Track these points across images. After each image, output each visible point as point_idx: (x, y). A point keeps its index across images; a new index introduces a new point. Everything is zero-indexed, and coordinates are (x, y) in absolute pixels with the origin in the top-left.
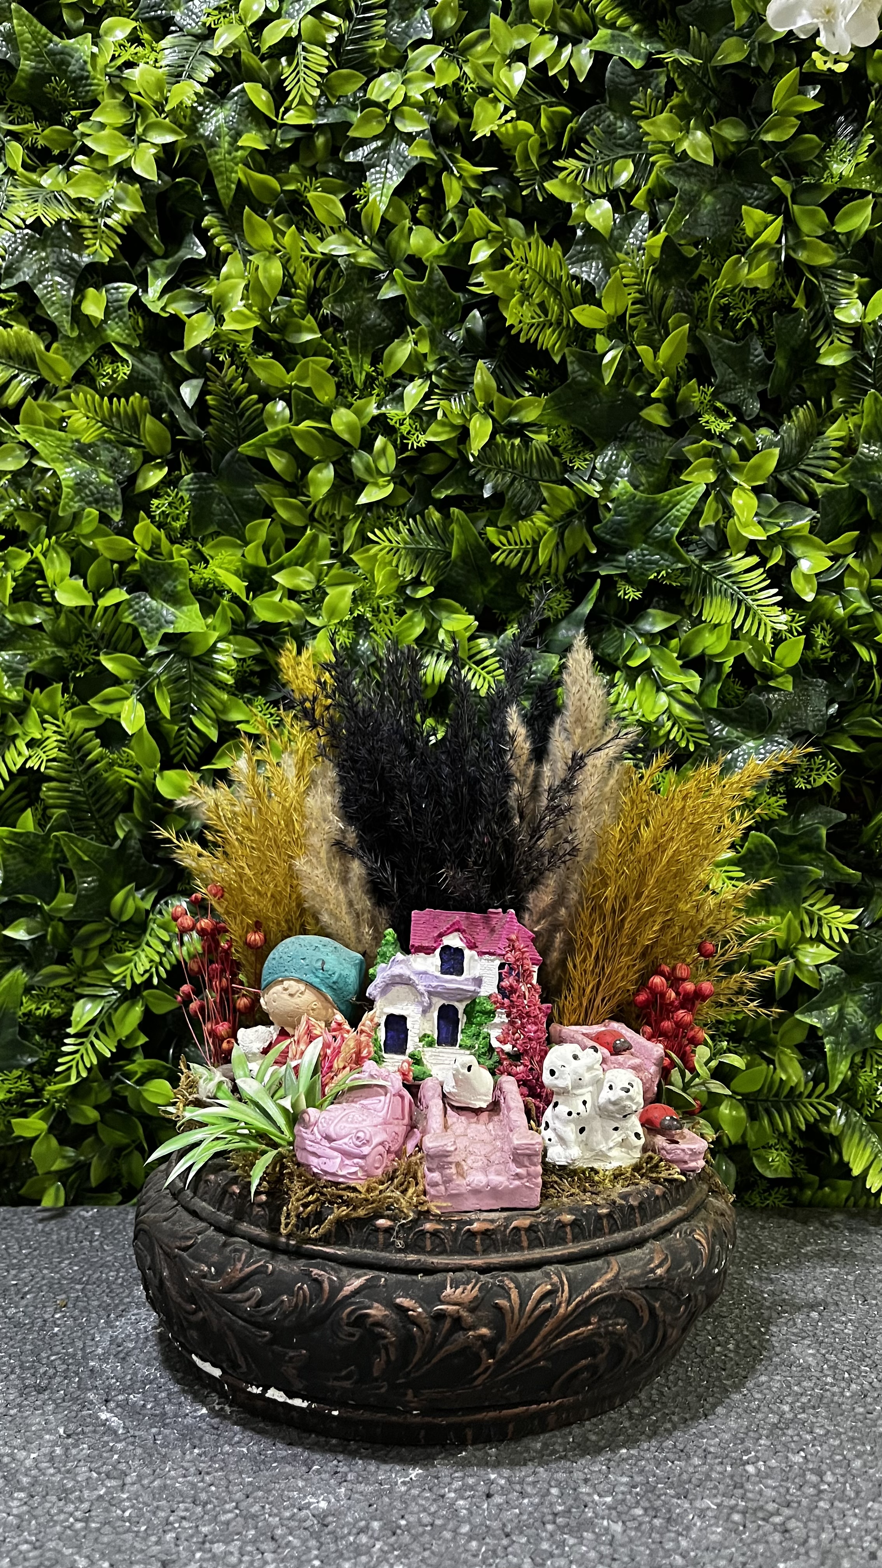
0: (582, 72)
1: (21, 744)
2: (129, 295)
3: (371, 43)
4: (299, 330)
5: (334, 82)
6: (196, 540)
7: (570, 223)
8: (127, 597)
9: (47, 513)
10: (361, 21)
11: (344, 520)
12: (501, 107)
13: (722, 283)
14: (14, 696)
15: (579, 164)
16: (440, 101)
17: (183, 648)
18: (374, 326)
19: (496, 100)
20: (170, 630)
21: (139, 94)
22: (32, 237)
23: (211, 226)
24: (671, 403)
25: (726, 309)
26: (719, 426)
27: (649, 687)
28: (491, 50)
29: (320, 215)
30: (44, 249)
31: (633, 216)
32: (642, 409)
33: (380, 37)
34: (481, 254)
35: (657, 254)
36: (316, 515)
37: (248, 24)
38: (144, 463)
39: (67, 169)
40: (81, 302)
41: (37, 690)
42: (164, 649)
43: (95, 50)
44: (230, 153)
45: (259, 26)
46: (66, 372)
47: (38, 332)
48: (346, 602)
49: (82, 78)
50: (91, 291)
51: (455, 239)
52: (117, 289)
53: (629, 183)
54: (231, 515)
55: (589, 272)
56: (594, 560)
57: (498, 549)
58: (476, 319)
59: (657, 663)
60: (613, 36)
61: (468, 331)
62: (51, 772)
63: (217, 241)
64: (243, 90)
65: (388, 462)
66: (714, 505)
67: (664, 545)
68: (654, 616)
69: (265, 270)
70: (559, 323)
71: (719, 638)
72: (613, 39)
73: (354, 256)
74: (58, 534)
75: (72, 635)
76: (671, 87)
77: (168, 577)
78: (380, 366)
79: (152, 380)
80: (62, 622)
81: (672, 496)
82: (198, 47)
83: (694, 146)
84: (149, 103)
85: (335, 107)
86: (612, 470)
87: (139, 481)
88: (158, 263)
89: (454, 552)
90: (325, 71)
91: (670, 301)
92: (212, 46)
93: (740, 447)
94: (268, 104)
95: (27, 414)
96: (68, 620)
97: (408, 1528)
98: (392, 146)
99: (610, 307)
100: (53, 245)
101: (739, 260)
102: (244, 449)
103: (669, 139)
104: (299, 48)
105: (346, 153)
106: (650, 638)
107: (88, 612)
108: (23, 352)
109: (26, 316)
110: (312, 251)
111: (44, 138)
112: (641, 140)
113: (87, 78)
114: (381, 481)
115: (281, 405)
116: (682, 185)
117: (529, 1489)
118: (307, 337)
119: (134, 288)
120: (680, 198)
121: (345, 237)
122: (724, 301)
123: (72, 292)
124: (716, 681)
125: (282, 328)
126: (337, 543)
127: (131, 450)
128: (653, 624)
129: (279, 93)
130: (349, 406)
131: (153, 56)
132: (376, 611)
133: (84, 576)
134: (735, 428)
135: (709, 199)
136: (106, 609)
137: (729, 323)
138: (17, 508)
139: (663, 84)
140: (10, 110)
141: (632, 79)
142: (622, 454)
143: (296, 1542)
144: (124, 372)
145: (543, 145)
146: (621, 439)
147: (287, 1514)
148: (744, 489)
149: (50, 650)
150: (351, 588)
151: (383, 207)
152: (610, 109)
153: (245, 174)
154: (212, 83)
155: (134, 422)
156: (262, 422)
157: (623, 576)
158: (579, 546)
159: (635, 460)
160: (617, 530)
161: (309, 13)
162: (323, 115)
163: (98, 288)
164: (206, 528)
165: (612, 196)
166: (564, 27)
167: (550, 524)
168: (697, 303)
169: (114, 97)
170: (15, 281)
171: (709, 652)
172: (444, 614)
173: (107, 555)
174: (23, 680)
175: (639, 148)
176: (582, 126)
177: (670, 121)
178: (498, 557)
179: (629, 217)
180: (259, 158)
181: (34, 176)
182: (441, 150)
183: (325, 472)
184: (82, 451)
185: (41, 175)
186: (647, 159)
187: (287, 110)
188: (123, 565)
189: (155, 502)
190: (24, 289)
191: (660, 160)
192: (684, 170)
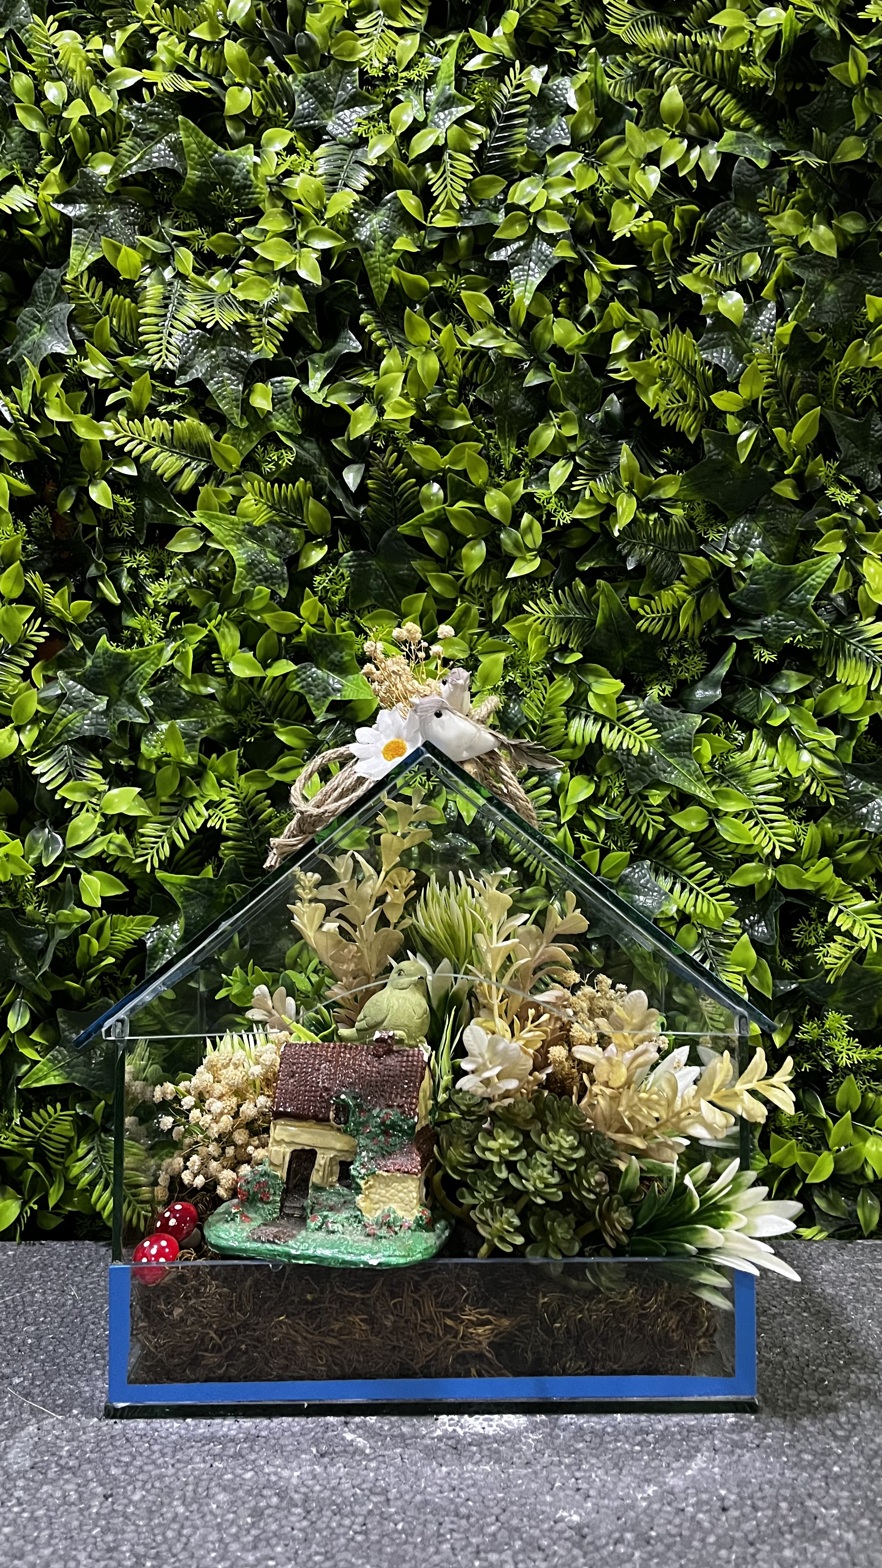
0: (710, 172)
1: (200, 806)
2: (293, 387)
3: (513, 150)
4: (452, 417)
5: (478, 187)
6: (352, 612)
7: (702, 313)
8: (295, 667)
9: (217, 591)
10: (502, 129)
11: (493, 592)
12: (636, 207)
13: (845, 365)
14: (190, 761)
15: (709, 258)
16: (576, 202)
17: (347, 716)
18: (520, 411)
19: (632, 201)
20: (338, 697)
21: (299, 201)
22: (203, 336)
23: (368, 323)
24: (800, 480)
25: (847, 388)
26: (844, 498)
27: (789, 744)
28: (627, 155)
29: (471, 312)
30: (213, 348)
31: (760, 305)
32: (773, 484)
33: (522, 144)
34: (622, 343)
35: (786, 341)
36: (466, 588)
37: (398, 133)
38: (306, 542)
39: (232, 272)
40: (249, 395)
41: (214, 756)
42: (331, 716)
43: (257, 159)
44: (383, 255)
45: (406, 137)
46: (236, 459)
47: (208, 423)
48: (500, 669)
49: (246, 186)
50: (259, 385)
51: (595, 329)
52: (281, 382)
53: (756, 276)
54: (386, 589)
55: (721, 357)
56: (727, 625)
57: (642, 617)
58: (614, 404)
59: (794, 721)
60: (738, 137)
61: (607, 414)
62: (231, 833)
63: (374, 336)
64: (396, 197)
65: (536, 537)
66: (845, 573)
67: (800, 611)
68: (788, 677)
69: (423, 363)
70: (695, 407)
71: (854, 698)
72: (738, 139)
73: (500, 348)
74: (229, 608)
75: (243, 703)
76: (794, 183)
77: (335, 648)
78: (526, 448)
79: (312, 465)
80: (234, 692)
81: (807, 566)
82: (352, 156)
83: (817, 237)
84: (309, 211)
85: (478, 209)
86: (743, 541)
87: (303, 561)
88: (316, 357)
89: (599, 620)
90: (470, 177)
91: (797, 383)
92: (365, 155)
93: (865, 518)
94: (417, 207)
95: (203, 501)
96: (240, 690)
97: (659, 1538)
98: (534, 245)
99: (745, 392)
100: (222, 344)
101: (862, 344)
102: (403, 529)
103: (794, 234)
104: (446, 157)
105: (491, 253)
106: (786, 698)
107: (256, 682)
108: (194, 442)
109: (196, 408)
110: (462, 344)
111: (211, 243)
112: (764, 233)
113: (250, 187)
114: (529, 556)
115: (436, 487)
116: (809, 276)
117: (760, 1504)
118: (459, 424)
119: (297, 381)
120: (807, 288)
121: (491, 329)
122: (847, 380)
123: (241, 388)
124: (850, 738)
125: (434, 415)
126: (486, 613)
127: (295, 530)
128: (788, 685)
129: (427, 198)
130: (498, 486)
131: (308, 164)
132: (525, 677)
133: (253, 648)
134: (860, 500)
135: (831, 288)
136: (275, 678)
137: (851, 401)
138: (190, 586)
139: (785, 182)
140: (176, 216)
141: (757, 177)
142: (754, 526)
143: (562, 1552)
144: (288, 458)
145: (676, 241)
146: (751, 511)
147: (546, 1526)
148: (873, 558)
149: (220, 717)
150: (502, 656)
151: (527, 302)
152: (735, 205)
153: (398, 274)
154: (366, 191)
155: (298, 505)
156: (418, 503)
157: (757, 640)
158: (714, 612)
159: (767, 532)
160: (754, 597)
161: (455, 122)
162: (467, 217)
163: (263, 382)
164: (363, 601)
165: (741, 287)
166: (691, 129)
167: (688, 592)
168: (821, 383)
169: (275, 206)
170: (188, 378)
171: (844, 711)
172: (591, 679)
173: (274, 628)
174: (197, 746)
175: (762, 241)
176: (708, 223)
177: (795, 218)
178: (643, 625)
179: (756, 307)
180: (408, 258)
181: (202, 279)
182: (579, 247)
183: (478, 548)
184: (253, 533)
185: (208, 278)
186: (772, 251)
187: (436, 212)
188: (289, 637)
189: (318, 578)
190: (197, 385)
191: (784, 252)
192: (809, 262)
